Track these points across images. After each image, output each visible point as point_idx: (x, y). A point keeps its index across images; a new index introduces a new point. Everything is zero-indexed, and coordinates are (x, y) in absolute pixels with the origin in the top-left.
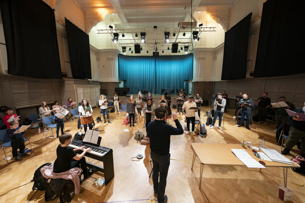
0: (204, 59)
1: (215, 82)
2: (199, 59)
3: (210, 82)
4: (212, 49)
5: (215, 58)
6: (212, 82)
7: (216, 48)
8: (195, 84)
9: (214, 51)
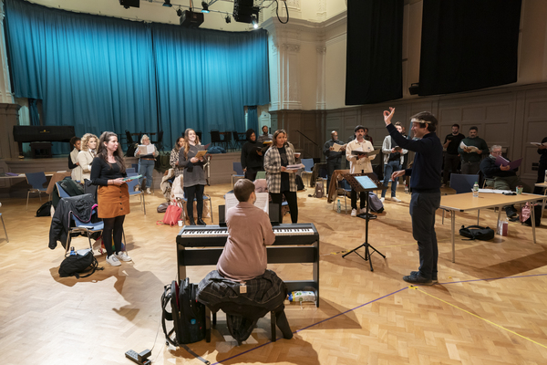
0: (297, 48)
1: (325, 112)
2: (285, 48)
3: (314, 112)
4: (315, 24)
5: (321, 50)
6: (320, 112)
7: (324, 23)
8: (280, 116)
9: (320, 32)
